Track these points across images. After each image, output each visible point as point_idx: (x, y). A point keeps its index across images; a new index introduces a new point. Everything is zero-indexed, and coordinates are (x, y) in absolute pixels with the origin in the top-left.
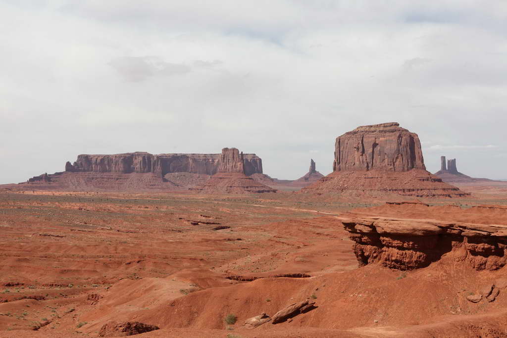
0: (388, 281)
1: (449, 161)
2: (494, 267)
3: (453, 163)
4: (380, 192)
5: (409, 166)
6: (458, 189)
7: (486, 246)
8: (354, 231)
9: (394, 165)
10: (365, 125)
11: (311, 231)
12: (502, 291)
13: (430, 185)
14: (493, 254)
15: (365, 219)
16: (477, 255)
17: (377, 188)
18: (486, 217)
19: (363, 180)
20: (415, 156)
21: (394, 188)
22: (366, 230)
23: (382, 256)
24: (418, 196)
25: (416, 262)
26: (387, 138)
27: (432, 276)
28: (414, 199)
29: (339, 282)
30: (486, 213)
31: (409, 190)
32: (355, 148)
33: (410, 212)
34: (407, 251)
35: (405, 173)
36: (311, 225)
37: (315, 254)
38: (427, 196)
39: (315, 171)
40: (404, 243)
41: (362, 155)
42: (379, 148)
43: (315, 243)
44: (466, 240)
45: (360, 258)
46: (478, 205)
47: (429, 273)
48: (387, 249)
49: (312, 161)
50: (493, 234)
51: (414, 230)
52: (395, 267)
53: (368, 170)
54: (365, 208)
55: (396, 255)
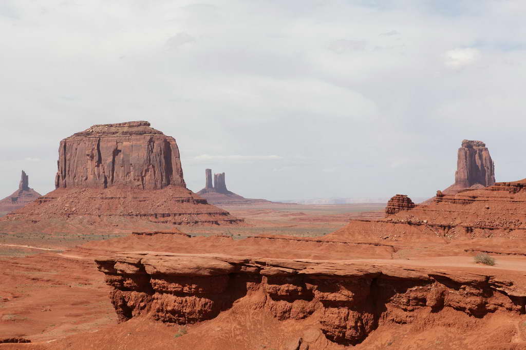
0: (162, 340)
1: (216, 176)
2: (301, 315)
3: (221, 178)
4: (122, 218)
5: (164, 182)
6: (228, 213)
7: (292, 287)
8: (113, 272)
9: (143, 180)
10: (103, 124)
11: (22, 276)
12: (311, 346)
13: (191, 208)
14: (299, 298)
15: (128, 255)
16: (280, 300)
17: (118, 212)
18: (265, 250)
19: (99, 201)
20: (171, 168)
21: (143, 213)
22: (131, 270)
23: (153, 305)
24: (175, 223)
25: (200, 312)
26: (134, 142)
27: (222, 330)
28: (170, 227)
29: (92, 346)
30: (265, 245)
31: (163, 215)
32: (88, 155)
33: (165, 245)
34: (187, 298)
35: (158, 191)
36: (23, 268)
37: (32, 309)
38: (188, 223)
39: (29, 188)
40: (184, 286)
41: (98, 166)
42: (122, 156)
43: (30, 293)
44: (265, 280)
45: (121, 309)
46: (254, 235)
47: (219, 327)
48: (160, 296)
49: (23, 173)
50: (300, 272)
51: (199, 268)
52: (170, 321)
53: (106, 187)
54: (103, 241)
55: (173, 304)
